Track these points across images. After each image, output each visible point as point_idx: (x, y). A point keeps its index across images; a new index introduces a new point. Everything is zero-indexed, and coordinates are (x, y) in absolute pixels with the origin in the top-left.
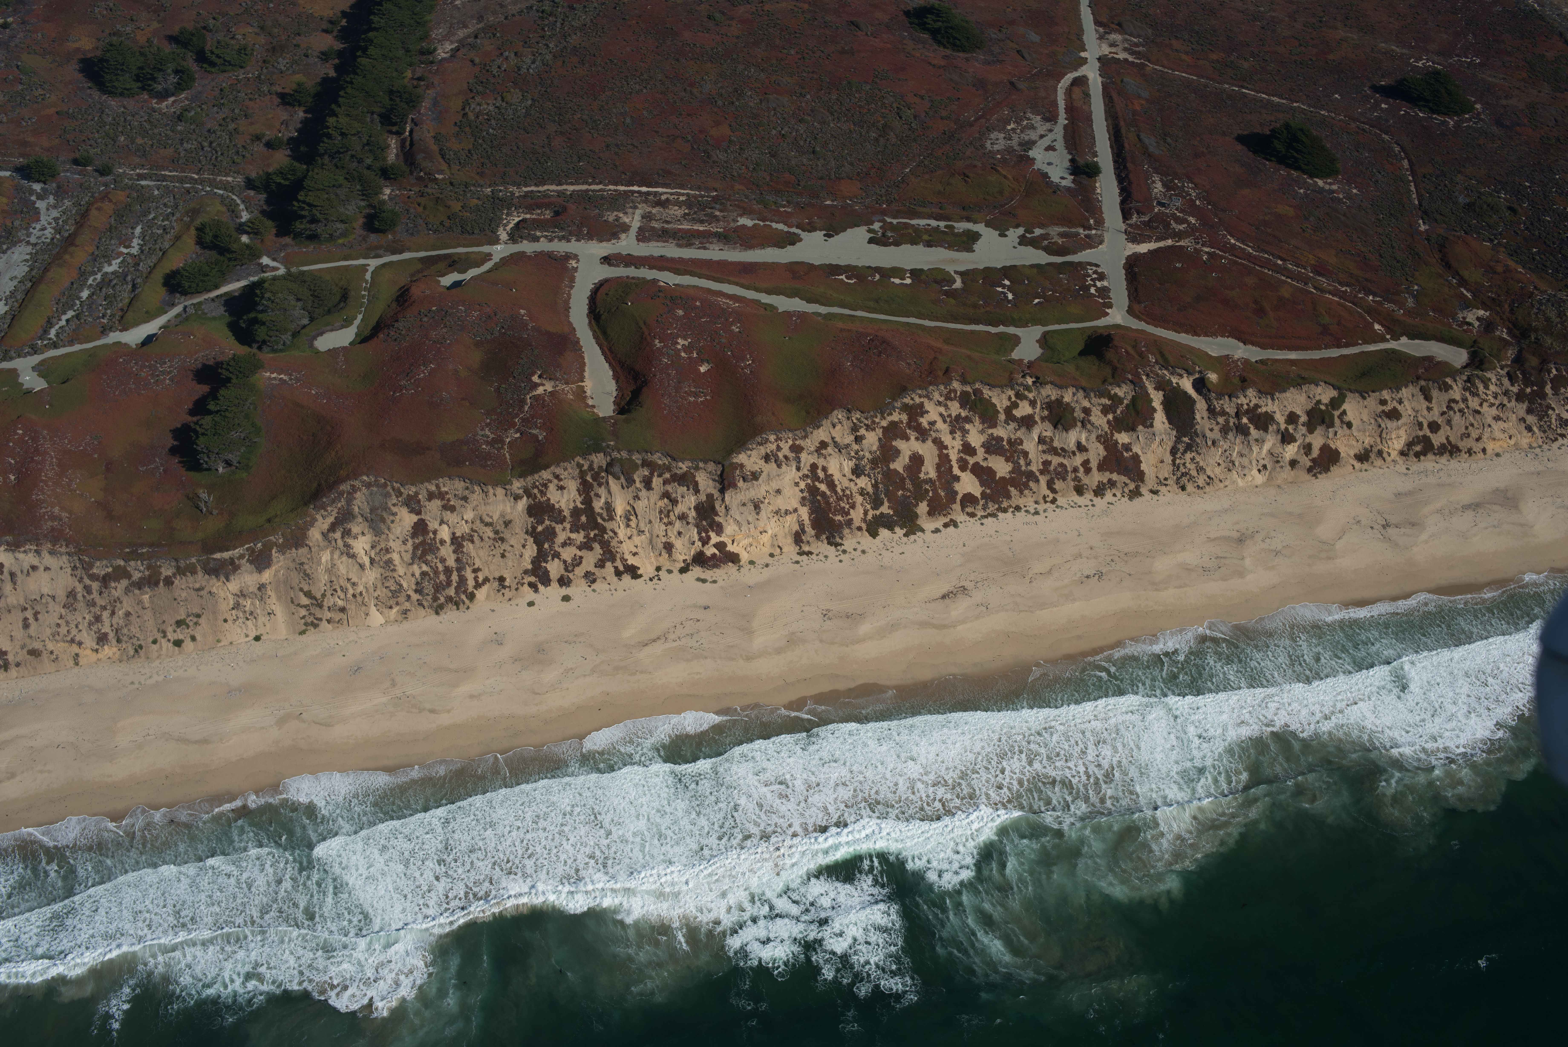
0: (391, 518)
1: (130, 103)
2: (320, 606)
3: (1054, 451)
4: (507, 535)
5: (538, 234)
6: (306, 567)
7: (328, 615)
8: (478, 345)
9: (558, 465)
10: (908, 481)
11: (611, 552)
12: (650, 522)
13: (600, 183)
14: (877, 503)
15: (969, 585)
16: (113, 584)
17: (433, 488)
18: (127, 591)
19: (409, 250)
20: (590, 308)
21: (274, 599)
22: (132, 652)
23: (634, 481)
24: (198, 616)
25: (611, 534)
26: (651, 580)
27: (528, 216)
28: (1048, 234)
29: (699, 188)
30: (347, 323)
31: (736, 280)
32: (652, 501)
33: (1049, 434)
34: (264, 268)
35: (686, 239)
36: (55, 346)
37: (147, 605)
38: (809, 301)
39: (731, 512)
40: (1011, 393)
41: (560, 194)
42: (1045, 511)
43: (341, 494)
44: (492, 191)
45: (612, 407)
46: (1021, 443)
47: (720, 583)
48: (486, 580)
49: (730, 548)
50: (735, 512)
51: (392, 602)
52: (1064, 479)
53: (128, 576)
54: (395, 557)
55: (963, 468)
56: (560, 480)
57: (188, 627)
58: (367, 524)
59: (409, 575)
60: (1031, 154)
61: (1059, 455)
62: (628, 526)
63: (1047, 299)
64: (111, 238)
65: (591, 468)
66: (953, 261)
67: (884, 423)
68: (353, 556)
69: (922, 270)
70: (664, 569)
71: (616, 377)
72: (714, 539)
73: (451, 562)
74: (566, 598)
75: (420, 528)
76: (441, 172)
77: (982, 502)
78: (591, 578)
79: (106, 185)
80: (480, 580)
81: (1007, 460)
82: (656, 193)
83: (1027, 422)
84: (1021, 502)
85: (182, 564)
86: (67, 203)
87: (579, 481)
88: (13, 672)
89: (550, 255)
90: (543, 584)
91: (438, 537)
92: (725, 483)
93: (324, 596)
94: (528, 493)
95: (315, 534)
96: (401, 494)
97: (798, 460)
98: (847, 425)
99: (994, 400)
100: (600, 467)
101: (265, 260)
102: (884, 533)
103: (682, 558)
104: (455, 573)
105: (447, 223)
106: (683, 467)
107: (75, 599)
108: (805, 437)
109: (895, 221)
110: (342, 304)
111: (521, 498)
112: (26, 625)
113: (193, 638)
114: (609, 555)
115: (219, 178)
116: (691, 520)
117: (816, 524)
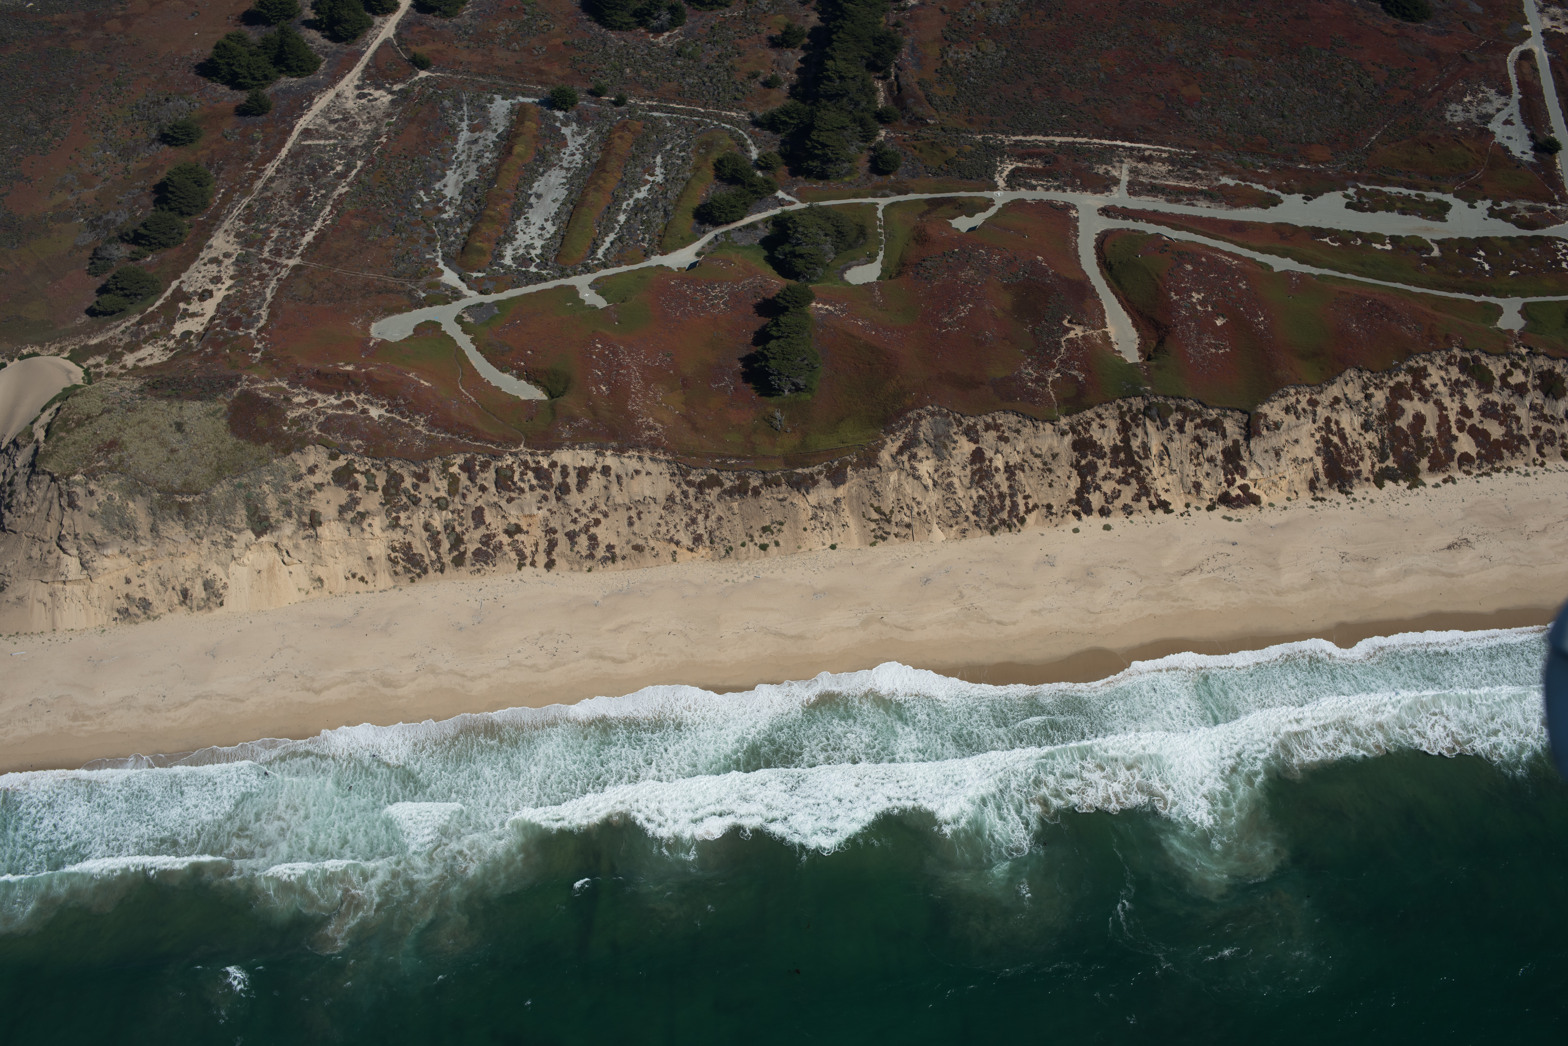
0: (953, 445)
1: (628, 36)
2: (889, 521)
3: (1544, 418)
4: (1054, 466)
5: (1034, 182)
6: (876, 485)
7: (896, 530)
8: (1006, 287)
9: (1100, 405)
10: (1411, 438)
11: (1146, 488)
12: (1182, 462)
13: (1084, 136)
14: (1383, 458)
15: (1470, 537)
16: (707, 491)
17: (990, 420)
18: (720, 497)
19: (914, 191)
20: (1098, 258)
21: (847, 512)
22: (723, 553)
23: (1169, 424)
24: (781, 524)
25: (1146, 471)
26: (1182, 515)
27: (1020, 165)
28: (1514, 208)
29: (1179, 146)
30: (871, 259)
31: (1229, 238)
32: (1184, 443)
33: (1539, 401)
34: (781, 202)
35: (1175, 195)
36: (605, 266)
37: (736, 511)
38: (1301, 262)
39: (1255, 458)
40: (1506, 361)
41: (1049, 144)
42: (1535, 473)
43: (909, 420)
44: (983, 138)
45: (1138, 354)
46: (1514, 409)
47: (1244, 522)
48: (1036, 506)
49: (1253, 490)
50: (1258, 457)
51: (953, 521)
52: (1552, 445)
53: (720, 484)
54: (956, 481)
55: (1461, 429)
56: (1102, 419)
57: (772, 533)
58: (931, 449)
59: (967, 498)
60: (1490, 127)
61: (1548, 422)
62: (1161, 464)
63: (1523, 272)
64: (636, 166)
65: (1130, 410)
66: (1428, 230)
67: (1391, 383)
68: (918, 478)
69: (1400, 237)
70: (1192, 505)
71: (1135, 324)
72: (1239, 481)
73: (1004, 488)
74: (1107, 528)
75: (978, 456)
76: (932, 117)
77: (1477, 462)
78: (1127, 510)
79: (620, 114)
80: (1030, 506)
81: (1501, 424)
82: (1139, 149)
83: (1520, 390)
84: (1512, 463)
85: (769, 476)
86: (590, 131)
87: (1119, 421)
88: (620, 563)
89: (1050, 204)
90: (1085, 513)
91: (994, 465)
92: (1251, 431)
93: (892, 512)
94: (1073, 430)
95: (885, 456)
96: (961, 424)
97: (1314, 413)
98: (1358, 383)
99: (1491, 367)
100: (1138, 410)
101: (780, 194)
102: (1389, 484)
103: (1208, 497)
104: (1008, 498)
105: (945, 167)
106: (1213, 414)
107: (674, 502)
108: (1321, 392)
109: (1368, 188)
110: (861, 241)
111: (1067, 433)
112: (631, 524)
113: (777, 544)
114: (1144, 490)
115: (723, 113)
116: (1218, 462)
117: (1329, 473)
